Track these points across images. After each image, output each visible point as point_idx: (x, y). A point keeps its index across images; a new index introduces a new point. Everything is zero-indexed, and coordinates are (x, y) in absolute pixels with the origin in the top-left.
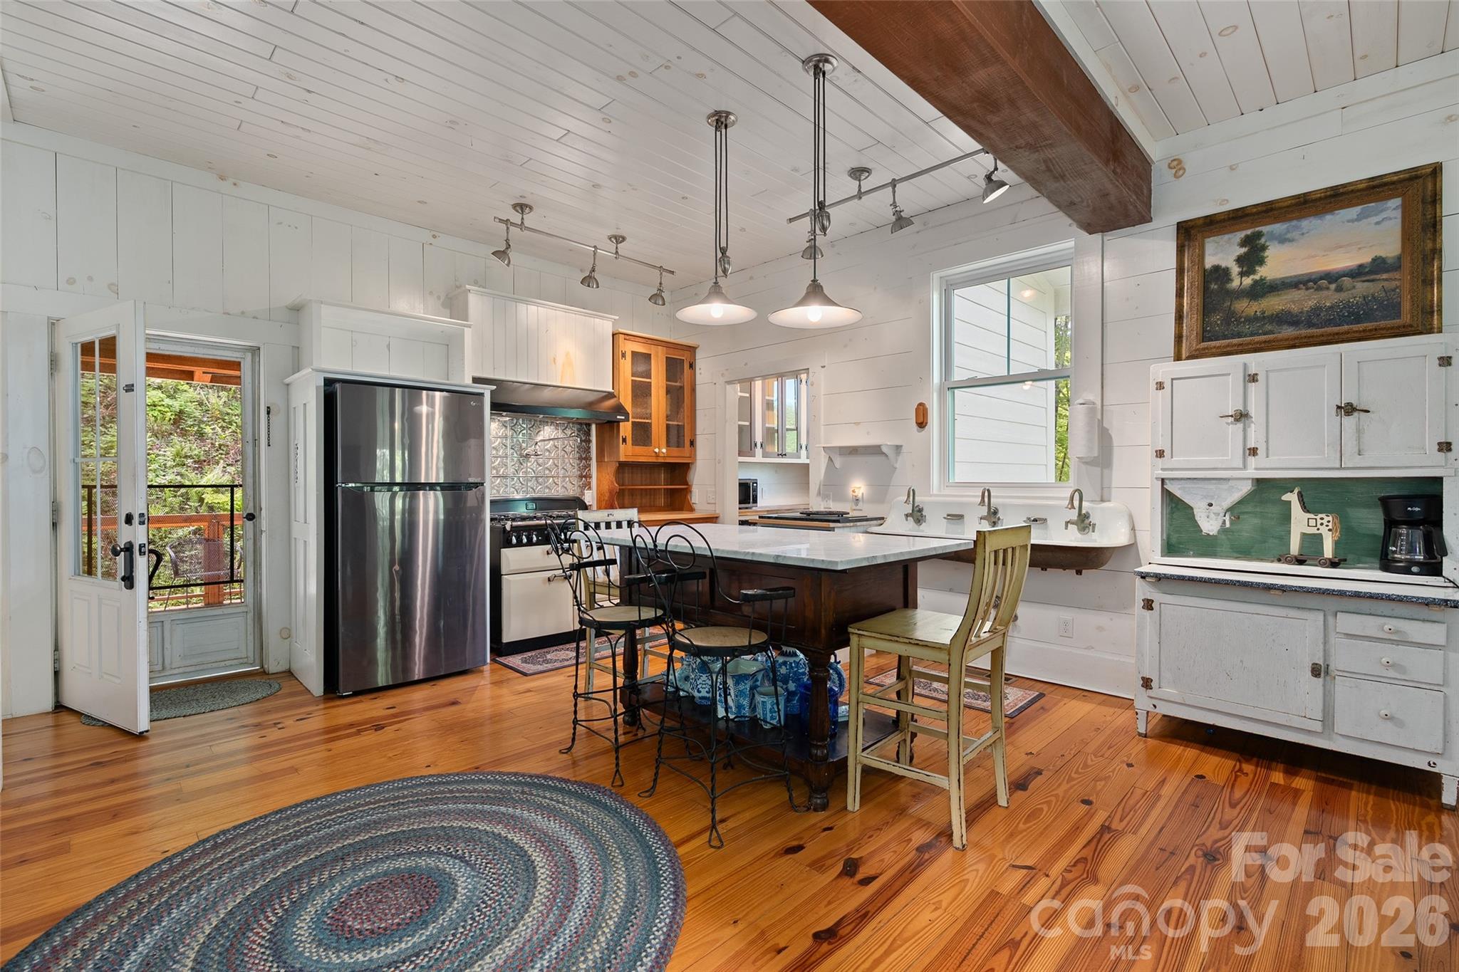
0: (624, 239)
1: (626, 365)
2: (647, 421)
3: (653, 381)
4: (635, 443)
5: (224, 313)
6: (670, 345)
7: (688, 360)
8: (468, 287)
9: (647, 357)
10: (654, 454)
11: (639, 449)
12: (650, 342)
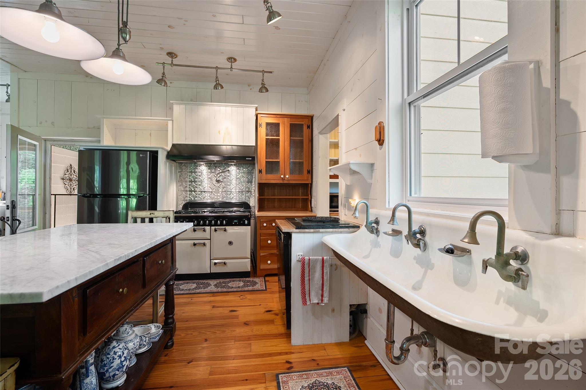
0: (235, 60)
1: (263, 131)
2: (277, 160)
3: (281, 138)
4: (267, 172)
5: (88, 128)
6: (292, 117)
7: (306, 124)
8: (171, 102)
9: (277, 125)
10: (281, 179)
11: (270, 176)
12: (278, 116)
